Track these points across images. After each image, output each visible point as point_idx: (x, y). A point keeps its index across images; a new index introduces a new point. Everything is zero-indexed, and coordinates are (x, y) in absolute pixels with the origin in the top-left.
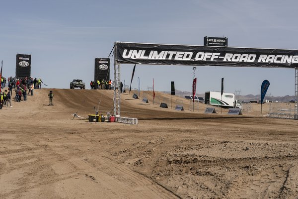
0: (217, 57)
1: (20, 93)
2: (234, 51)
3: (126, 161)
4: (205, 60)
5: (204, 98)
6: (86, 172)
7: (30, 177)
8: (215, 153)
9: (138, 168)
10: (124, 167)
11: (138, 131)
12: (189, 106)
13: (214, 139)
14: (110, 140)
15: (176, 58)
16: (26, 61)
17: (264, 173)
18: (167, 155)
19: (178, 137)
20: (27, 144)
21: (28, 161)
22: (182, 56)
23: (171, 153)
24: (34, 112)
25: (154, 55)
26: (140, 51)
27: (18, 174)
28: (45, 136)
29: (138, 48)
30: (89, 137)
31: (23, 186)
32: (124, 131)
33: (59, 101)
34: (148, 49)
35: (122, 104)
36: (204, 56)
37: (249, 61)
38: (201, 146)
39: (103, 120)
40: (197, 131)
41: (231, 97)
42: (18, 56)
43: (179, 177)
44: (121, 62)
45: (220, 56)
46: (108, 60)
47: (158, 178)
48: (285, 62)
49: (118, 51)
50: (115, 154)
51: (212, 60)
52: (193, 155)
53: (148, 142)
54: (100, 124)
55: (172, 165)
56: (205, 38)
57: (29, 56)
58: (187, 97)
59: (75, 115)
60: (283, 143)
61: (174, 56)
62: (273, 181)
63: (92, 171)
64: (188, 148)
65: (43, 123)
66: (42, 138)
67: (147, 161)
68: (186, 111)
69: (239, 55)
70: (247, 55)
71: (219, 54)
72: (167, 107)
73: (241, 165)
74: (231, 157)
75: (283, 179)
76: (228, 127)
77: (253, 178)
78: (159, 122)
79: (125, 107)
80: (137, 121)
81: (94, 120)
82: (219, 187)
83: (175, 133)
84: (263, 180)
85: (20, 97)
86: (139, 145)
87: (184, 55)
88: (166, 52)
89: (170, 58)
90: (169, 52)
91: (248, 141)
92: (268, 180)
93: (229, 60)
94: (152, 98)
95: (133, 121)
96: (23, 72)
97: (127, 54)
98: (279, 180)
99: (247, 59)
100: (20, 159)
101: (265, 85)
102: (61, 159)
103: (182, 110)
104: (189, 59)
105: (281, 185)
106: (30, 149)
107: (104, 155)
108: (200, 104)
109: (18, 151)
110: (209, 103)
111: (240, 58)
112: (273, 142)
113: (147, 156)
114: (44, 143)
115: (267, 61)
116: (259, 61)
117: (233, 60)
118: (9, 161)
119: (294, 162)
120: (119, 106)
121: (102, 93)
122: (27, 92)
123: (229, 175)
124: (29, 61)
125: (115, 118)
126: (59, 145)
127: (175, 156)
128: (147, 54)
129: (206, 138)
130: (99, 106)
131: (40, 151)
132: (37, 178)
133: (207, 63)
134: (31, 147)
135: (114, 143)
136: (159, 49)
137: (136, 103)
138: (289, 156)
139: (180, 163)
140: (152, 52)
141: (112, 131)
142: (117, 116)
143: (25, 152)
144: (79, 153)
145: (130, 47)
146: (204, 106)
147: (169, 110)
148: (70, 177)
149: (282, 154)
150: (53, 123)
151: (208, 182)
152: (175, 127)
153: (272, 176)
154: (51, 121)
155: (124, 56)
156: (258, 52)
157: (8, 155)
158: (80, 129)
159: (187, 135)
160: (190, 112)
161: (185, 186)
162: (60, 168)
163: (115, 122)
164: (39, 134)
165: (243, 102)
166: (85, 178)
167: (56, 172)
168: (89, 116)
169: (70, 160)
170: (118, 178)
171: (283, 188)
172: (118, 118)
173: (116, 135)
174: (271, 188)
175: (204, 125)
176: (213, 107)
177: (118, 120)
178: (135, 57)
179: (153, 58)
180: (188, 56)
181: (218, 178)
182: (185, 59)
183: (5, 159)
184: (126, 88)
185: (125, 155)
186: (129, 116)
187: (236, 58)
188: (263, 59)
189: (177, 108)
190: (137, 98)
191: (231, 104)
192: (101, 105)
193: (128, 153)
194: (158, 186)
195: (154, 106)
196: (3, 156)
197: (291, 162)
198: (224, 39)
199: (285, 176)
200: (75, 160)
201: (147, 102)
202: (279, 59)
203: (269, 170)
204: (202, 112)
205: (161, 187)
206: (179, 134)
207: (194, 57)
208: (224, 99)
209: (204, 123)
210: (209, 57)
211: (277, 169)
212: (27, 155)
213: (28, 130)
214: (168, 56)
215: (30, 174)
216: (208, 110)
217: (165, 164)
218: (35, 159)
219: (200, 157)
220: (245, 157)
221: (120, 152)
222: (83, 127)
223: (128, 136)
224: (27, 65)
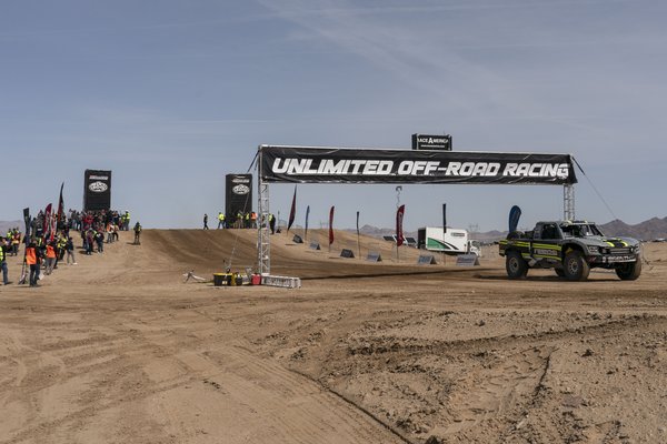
0: (435, 169)
2: (463, 158)
3: (276, 354)
4: (414, 173)
5: (416, 240)
6: (205, 375)
7: (103, 389)
8: (429, 333)
9: (296, 365)
10: (273, 363)
11: (301, 300)
12: (390, 254)
13: (429, 308)
14: (250, 316)
15: (366, 172)
16: (102, 181)
17: (509, 363)
18: (348, 340)
19: (367, 308)
20: (100, 329)
21: (100, 361)
22: (375, 167)
23: (356, 337)
24: (116, 272)
25: (327, 167)
26: (303, 161)
27: (80, 384)
28: (135, 315)
29: (299, 154)
30: (213, 313)
31: (90, 405)
32: (276, 300)
34: (317, 157)
35: (273, 253)
36: (413, 168)
37: (489, 174)
38: (407, 322)
39: (239, 282)
40: (402, 297)
41: (462, 235)
42: (88, 173)
43: (367, 376)
44: (270, 180)
45: (440, 166)
46: (249, 177)
47: (331, 380)
48: (546, 175)
49: (264, 161)
50: (259, 342)
51: (426, 173)
52: (392, 338)
53: (316, 318)
54: (234, 289)
55: (356, 356)
56: (414, 137)
57: (108, 174)
58: (388, 239)
59: (190, 275)
60: (541, 311)
61: (362, 167)
62: (524, 375)
63: (214, 373)
64: (385, 326)
65: (132, 290)
66: (128, 317)
67: (313, 352)
68: (386, 262)
69: (472, 165)
70: (484, 165)
71: (438, 163)
72: (352, 256)
73: (471, 351)
74: (455, 339)
75: (540, 373)
76: (455, 287)
77: (492, 372)
78: (339, 282)
79: (281, 259)
80: (299, 282)
81: (224, 283)
82: (434, 391)
83: (364, 300)
84: (508, 376)
85: (91, 245)
86: (299, 324)
87: (378, 166)
88: (349, 162)
89: (355, 172)
90: (354, 162)
91: (485, 310)
92: (516, 376)
93: (456, 174)
94: (327, 241)
95: (293, 282)
96: (98, 203)
97: (281, 166)
98: (533, 375)
99: (486, 170)
100: (85, 358)
101: (515, 213)
102: (161, 353)
103: (379, 260)
104: (387, 172)
105: (537, 382)
106: (105, 338)
107: (239, 344)
108: (410, 250)
109: (83, 343)
110: (424, 248)
111: (474, 169)
112: (525, 311)
113: (314, 343)
114: (131, 326)
115: (518, 174)
116: (505, 174)
117: (463, 173)
118: (66, 361)
119: (558, 343)
120: (267, 257)
123: (451, 370)
124: (108, 183)
125: (261, 277)
126: (159, 329)
127: (362, 340)
128: (315, 166)
129: (417, 307)
130: (231, 258)
131: (124, 340)
132: (115, 390)
133: (419, 178)
134: (108, 334)
135: (258, 323)
136: (337, 156)
137: (302, 251)
138: (551, 333)
139: (370, 353)
140: (323, 161)
141: (254, 301)
142: (264, 275)
143: (96, 344)
144: (195, 341)
145: (285, 154)
146: (415, 253)
147: (357, 260)
148: (175, 386)
149: (539, 330)
150: (149, 291)
151: (416, 383)
152: (366, 290)
153: (522, 368)
154: (146, 288)
155: (275, 169)
156: (504, 159)
157: (64, 350)
158: (198, 300)
159: (384, 303)
160: (393, 264)
161: (377, 393)
162: (158, 371)
163: (260, 284)
164: (123, 310)
165: (482, 244)
166: (202, 385)
167: (151, 378)
168: (215, 276)
169: (178, 356)
170: (261, 385)
171: (539, 388)
172: (266, 278)
173: (261, 308)
174: (520, 389)
175: (415, 285)
176: (431, 254)
177: (265, 282)
178: (294, 171)
179: (326, 172)
180: (385, 168)
181: (433, 376)
182: (380, 172)
183: (58, 359)
184: (282, 225)
185: (275, 343)
186: (285, 274)
187: (467, 169)
188: (512, 170)
189: (370, 257)
190: (301, 242)
191: (462, 248)
192: (235, 256)
193: (280, 338)
194: (331, 394)
195: (325, 255)
196: (55, 352)
197: (552, 344)
198: (446, 137)
199: (544, 367)
200: (187, 355)
201: (318, 248)
202: (537, 170)
203: (518, 358)
204: (414, 263)
205: (335, 396)
206: (370, 302)
207: (395, 168)
208: (448, 238)
209: (415, 282)
210: (422, 168)
211: (531, 356)
212: (100, 349)
213: (102, 305)
214: (352, 167)
215: (103, 384)
216: (423, 259)
217: (344, 354)
218: (114, 356)
219: (404, 340)
220: (478, 338)
221: (268, 337)
222: (202, 296)
223: (283, 309)
224: (104, 189)
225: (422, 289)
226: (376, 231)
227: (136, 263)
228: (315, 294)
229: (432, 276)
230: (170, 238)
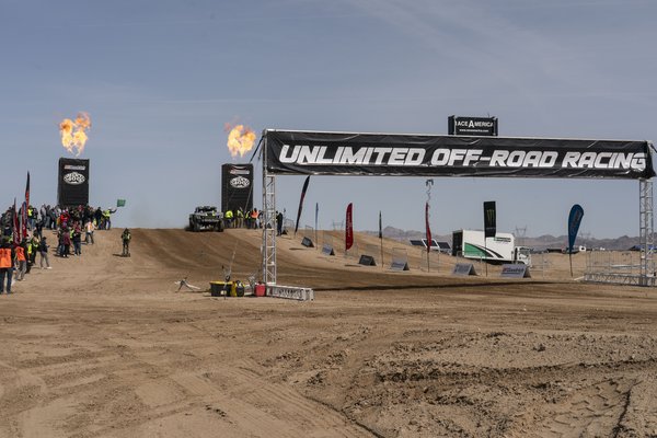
0: (476, 158)
1: (67, 238)
2: (512, 145)
3: (290, 378)
4: (451, 164)
5: (451, 245)
6: (207, 400)
7: (91, 414)
8: (475, 357)
9: (315, 392)
10: (286, 388)
11: (315, 315)
12: (419, 261)
13: (472, 328)
14: (256, 333)
15: (391, 162)
16: (79, 171)
17: (578, 397)
18: (376, 363)
19: (397, 326)
20: (83, 344)
21: (86, 381)
22: (402, 157)
23: (384, 360)
24: (98, 278)
25: (344, 156)
26: (316, 148)
27: (65, 407)
28: (121, 328)
29: (311, 141)
30: (212, 328)
31: (77, 432)
32: (286, 315)
33: (148, 253)
34: (332, 143)
35: (279, 259)
36: (451, 157)
37: (543, 165)
38: (447, 343)
39: (240, 292)
40: (437, 313)
41: (507, 240)
42: (63, 162)
43: (400, 408)
44: (276, 172)
45: (483, 155)
46: (249, 167)
47: (357, 411)
48: (617, 166)
49: (270, 148)
50: (268, 363)
51: (466, 164)
52: (429, 363)
53: (335, 336)
54: (234, 301)
55: (386, 383)
56: (451, 120)
57: (86, 163)
58: (416, 243)
59: (182, 283)
60: (618, 335)
61: (387, 157)
62: (597, 413)
63: (218, 399)
64: (420, 348)
65: (117, 300)
66: (114, 331)
67: (334, 377)
68: (414, 271)
69: (522, 154)
70: (538, 154)
71: (480, 152)
72: (373, 264)
73: (529, 382)
74: (509, 366)
75: (618, 411)
76: (501, 303)
77: (557, 408)
78: (358, 295)
79: (286, 265)
80: (311, 293)
81: (222, 293)
82: (484, 428)
83: (391, 316)
84: (577, 413)
85: (67, 246)
86: (316, 343)
87: (406, 154)
88: (371, 150)
89: (378, 162)
90: (377, 150)
91: (543, 332)
92: (587, 413)
93: (502, 164)
94: (343, 245)
95: (304, 293)
96: (74, 197)
97: (289, 155)
98: (609, 413)
99: (540, 161)
100: (68, 377)
101: (576, 214)
102: (154, 374)
103: (406, 269)
104: (418, 163)
105: (613, 422)
106: (90, 355)
107: (244, 365)
108: (443, 257)
109: (64, 359)
110: (460, 255)
111: (525, 160)
112: (596, 334)
113: (334, 366)
114: (118, 341)
115: (581, 166)
116: (564, 165)
117: (511, 164)
118: (48, 380)
119: (641, 375)
120: (273, 263)
121: (239, 237)
122: (83, 238)
123: (505, 404)
124: (86, 173)
125: (266, 287)
126: (150, 346)
127: (393, 364)
128: (330, 154)
129: (457, 326)
130: (232, 264)
131: (111, 358)
132: (105, 415)
133: (457, 170)
134: (92, 350)
135: (266, 341)
136: (356, 143)
137: (313, 256)
138: (630, 362)
139: (403, 380)
140: (340, 149)
141: (259, 314)
142: (270, 284)
143: (80, 362)
144: (193, 361)
145: (295, 140)
146: (450, 260)
147: (379, 269)
148: (174, 412)
149: (615, 358)
150: (136, 301)
151: (463, 419)
152: (392, 305)
153: (594, 404)
154: (132, 297)
155: (283, 159)
156: (563, 148)
157: (43, 368)
158: (194, 312)
159: (416, 320)
160: (427, 274)
161: (415, 428)
162: (153, 394)
163: (265, 295)
164: (108, 323)
165: (532, 252)
166: (205, 413)
167: (146, 402)
168: (212, 285)
169: (174, 377)
170: (273, 413)
171: (618, 428)
172: (272, 288)
173: (268, 323)
174: (593, 430)
175: (452, 300)
176: (469, 262)
177: (271, 292)
178: (305, 160)
179: (343, 162)
180: (415, 157)
181: (482, 410)
182: (409, 163)
183: (38, 377)
184: (288, 225)
185: (288, 365)
186: (294, 284)
187: (516, 159)
188: (572, 160)
189: (394, 265)
190: (311, 245)
191: (508, 256)
192: (235, 262)
193: (294, 360)
194: (358, 428)
195: (340, 262)
196: (34, 370)
197: (634, 375)
198: (491, 120)
199: (623, 403)
200: (184, 376)
201: (332, 254)
202: (605, 160)
203: (589, 392)
204: (448, 274)
205: (363, 430)
206: (398, 319)
207: (428, 158)
208: (491, 244)
209: (451, 296)
210: (461, 158)
211: (606, 389)
212: (84, 367)
213: (84, 316)
214: (374, 157)
215: (90, 407)
216: (460, 268)
217: (371, 381)
218: (101, 376)
219: (444, 365)
220: (537, 365)
221: (278, 358)
222: (199, 307)
223: (293, 325)
224: (81, 181)
225: (461, 305)
226: (401, 234)
227: (118, 268)
228: (331, 309)
229: (472, 289)
230: (157, 239)
